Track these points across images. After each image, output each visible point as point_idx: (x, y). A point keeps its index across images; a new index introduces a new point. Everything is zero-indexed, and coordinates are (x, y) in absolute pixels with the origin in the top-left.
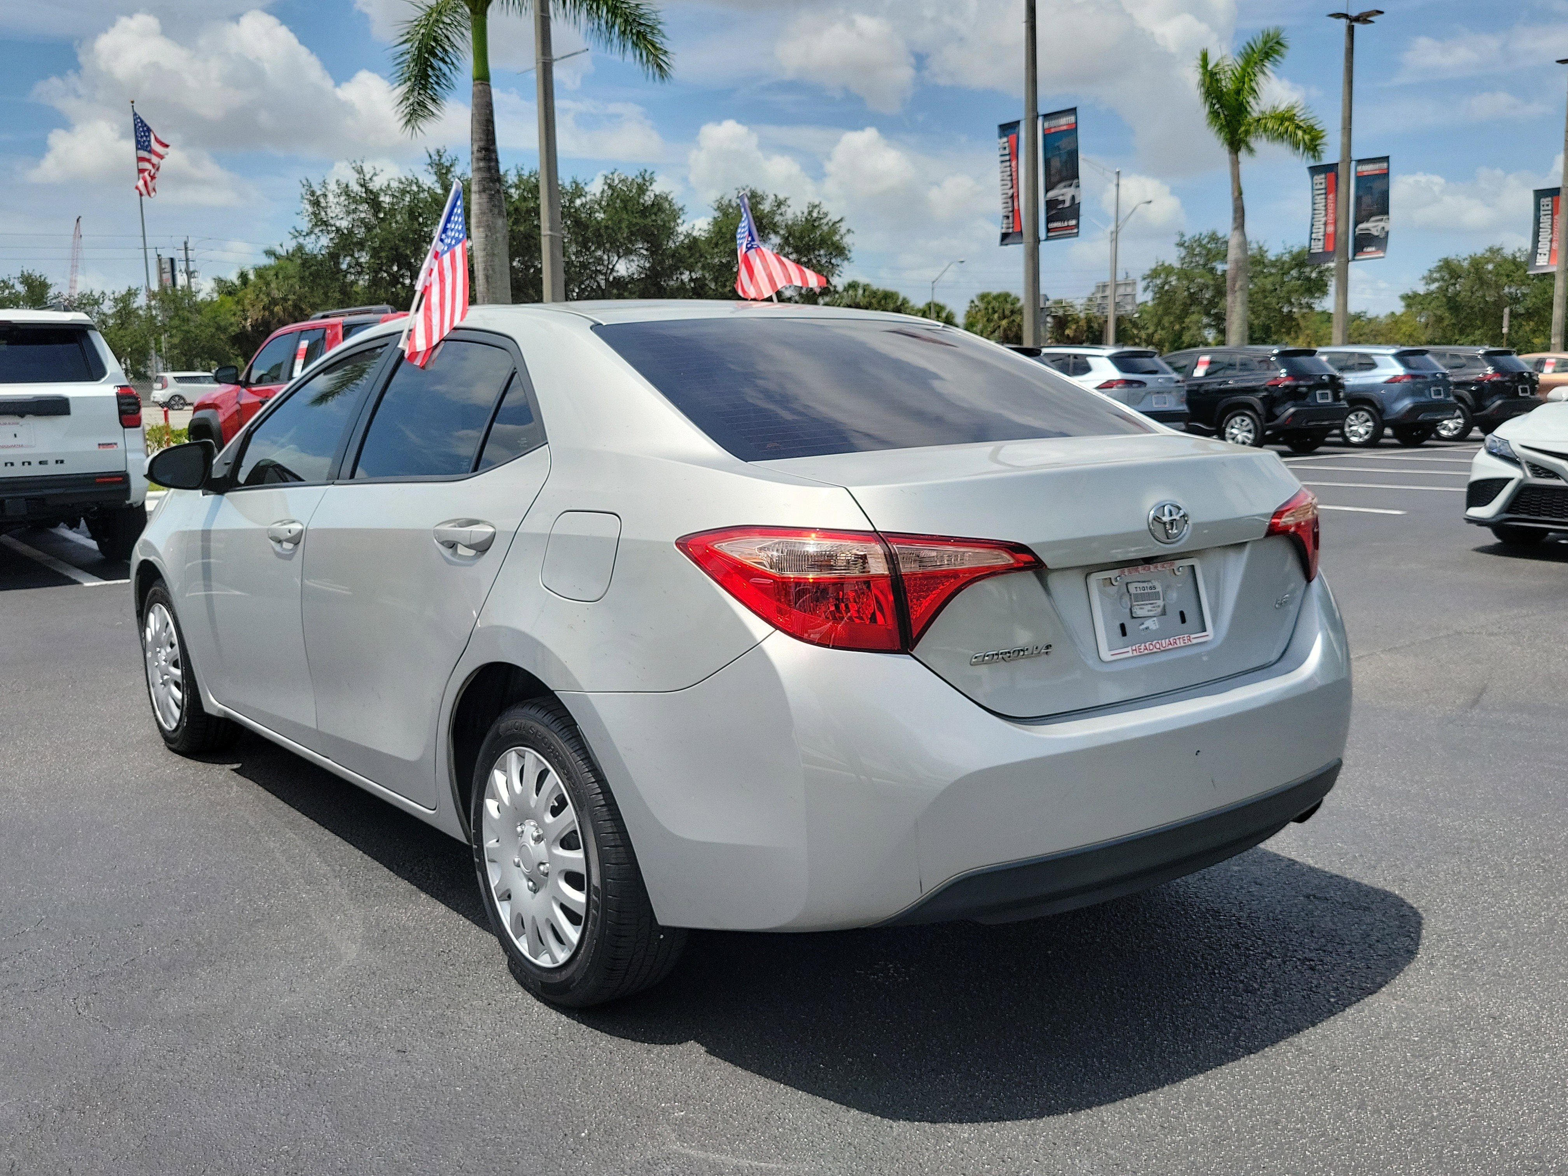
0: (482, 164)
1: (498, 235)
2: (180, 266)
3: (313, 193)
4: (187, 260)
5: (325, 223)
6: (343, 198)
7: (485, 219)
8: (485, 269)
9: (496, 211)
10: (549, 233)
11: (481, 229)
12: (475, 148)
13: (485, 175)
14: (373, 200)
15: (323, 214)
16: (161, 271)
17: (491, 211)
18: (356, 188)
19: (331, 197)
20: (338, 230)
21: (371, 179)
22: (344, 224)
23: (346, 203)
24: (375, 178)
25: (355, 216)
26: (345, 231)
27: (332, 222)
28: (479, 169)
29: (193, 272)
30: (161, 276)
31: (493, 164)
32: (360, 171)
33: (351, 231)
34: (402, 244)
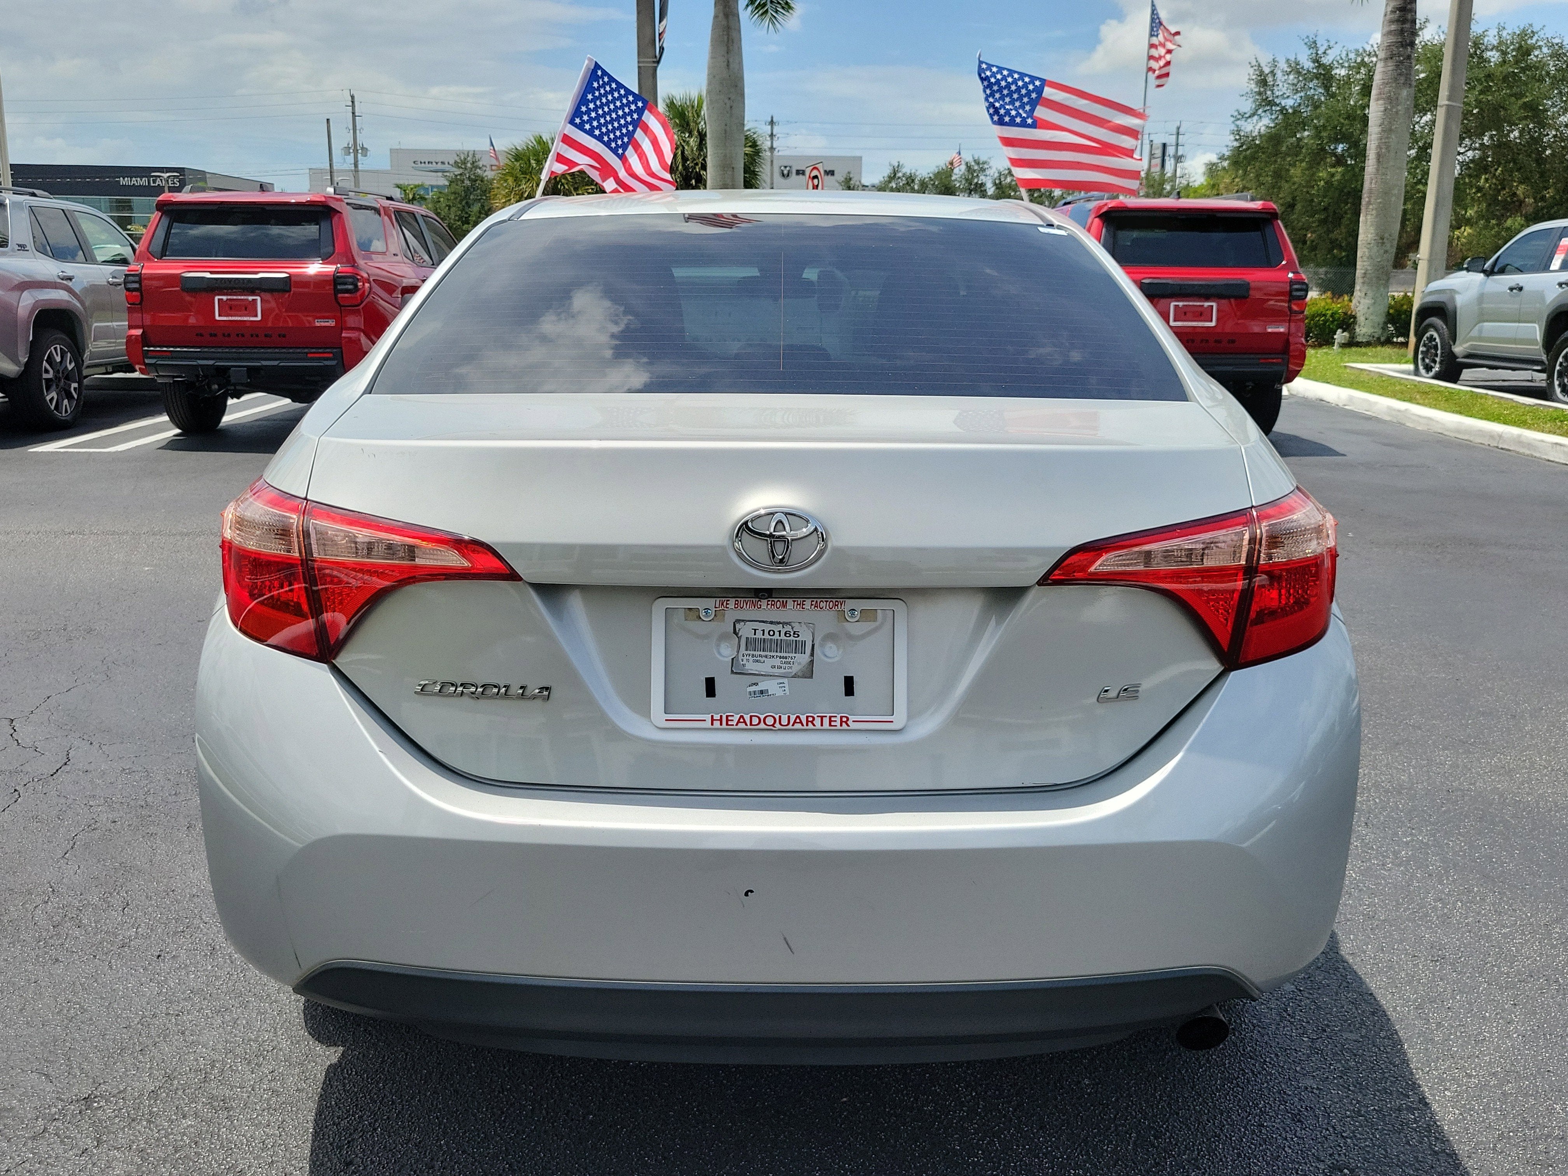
0: (1393, 27)
1: (1399, 108)
2: (1171, 151)
3: (1262, 72)
4: (1177, 145)
5: (1271, 103)
6: (1291, 77)
7: (1387, 89)
8: (1379, 147)
9: (1402, 80)
10: (1447, 103)
11: (1381, 102)
12: (1389, 9)
13: (1392, 39)
14: (1324, 75)
15: (1269, 93)
16: (1152, 156)
17: (1396, 79)
18: (1308, 65)
19: (1279, 74)
20: (1283, 110)
21: (1325, 53)
22: (1289, 103)
23: (1295, 81)
24: (1328, 52)
25: (1302, 94)
26: (1290, 111)
27: (1277, 101)
28: (1390, 33)
29: (1182, 156)
30: (1150, 162)
31: (1407, 26)
32: (1313, 45)
33: (1296, 112)
34: (1347, 122)
